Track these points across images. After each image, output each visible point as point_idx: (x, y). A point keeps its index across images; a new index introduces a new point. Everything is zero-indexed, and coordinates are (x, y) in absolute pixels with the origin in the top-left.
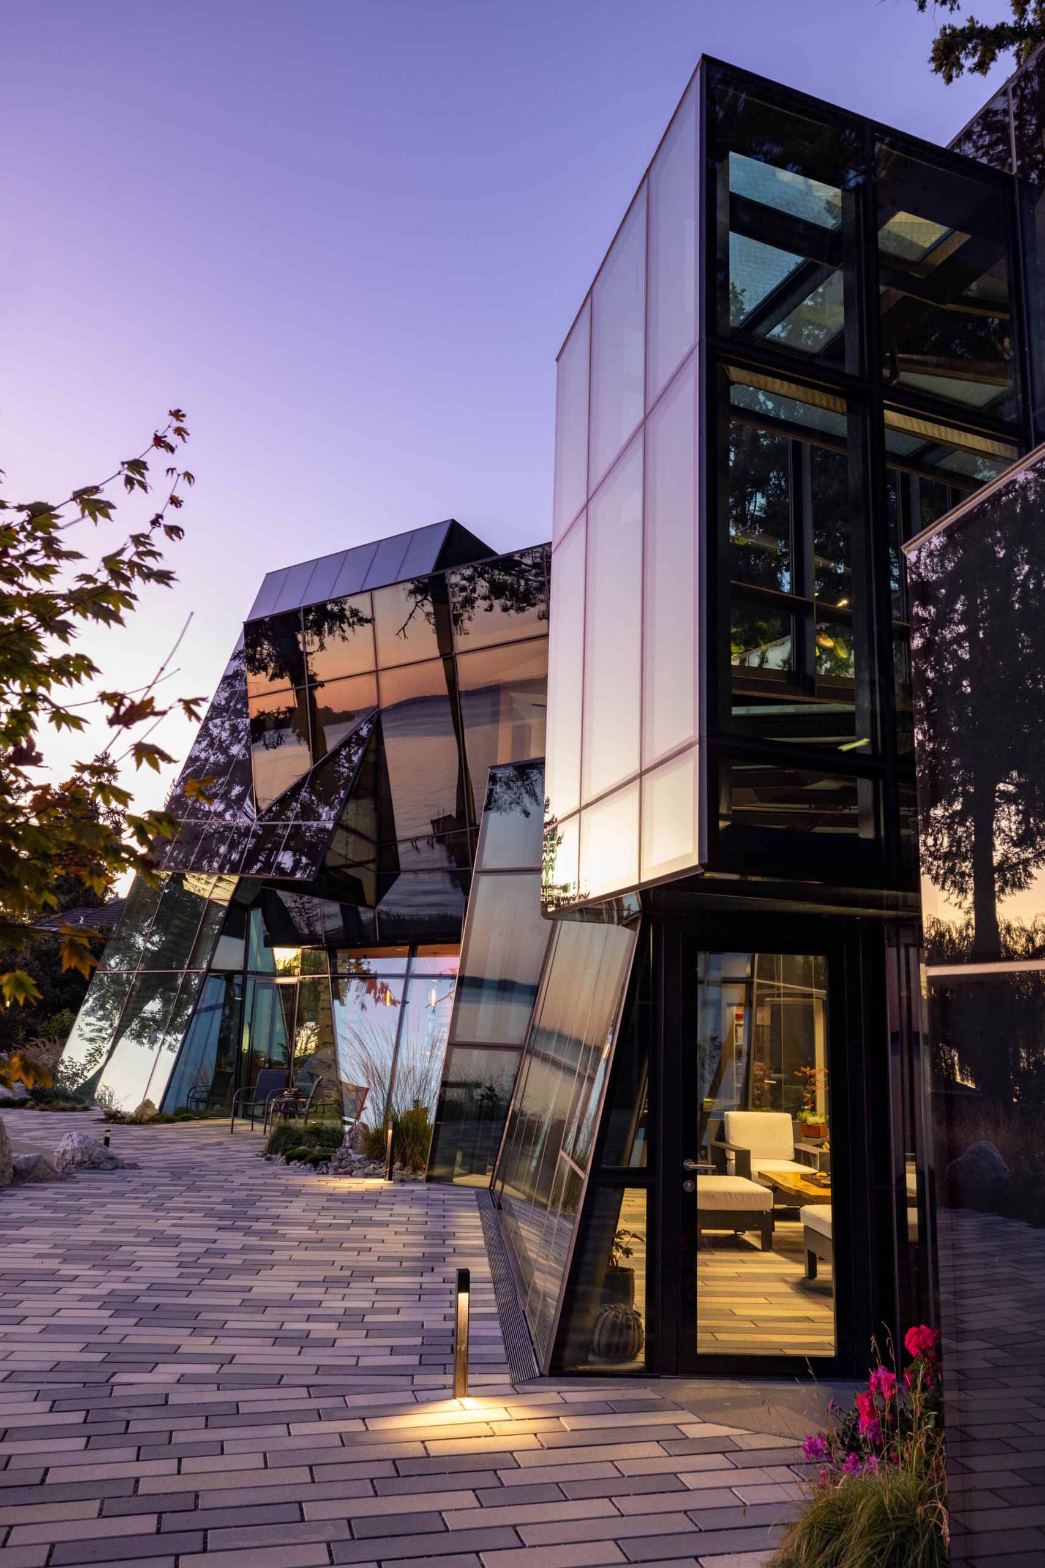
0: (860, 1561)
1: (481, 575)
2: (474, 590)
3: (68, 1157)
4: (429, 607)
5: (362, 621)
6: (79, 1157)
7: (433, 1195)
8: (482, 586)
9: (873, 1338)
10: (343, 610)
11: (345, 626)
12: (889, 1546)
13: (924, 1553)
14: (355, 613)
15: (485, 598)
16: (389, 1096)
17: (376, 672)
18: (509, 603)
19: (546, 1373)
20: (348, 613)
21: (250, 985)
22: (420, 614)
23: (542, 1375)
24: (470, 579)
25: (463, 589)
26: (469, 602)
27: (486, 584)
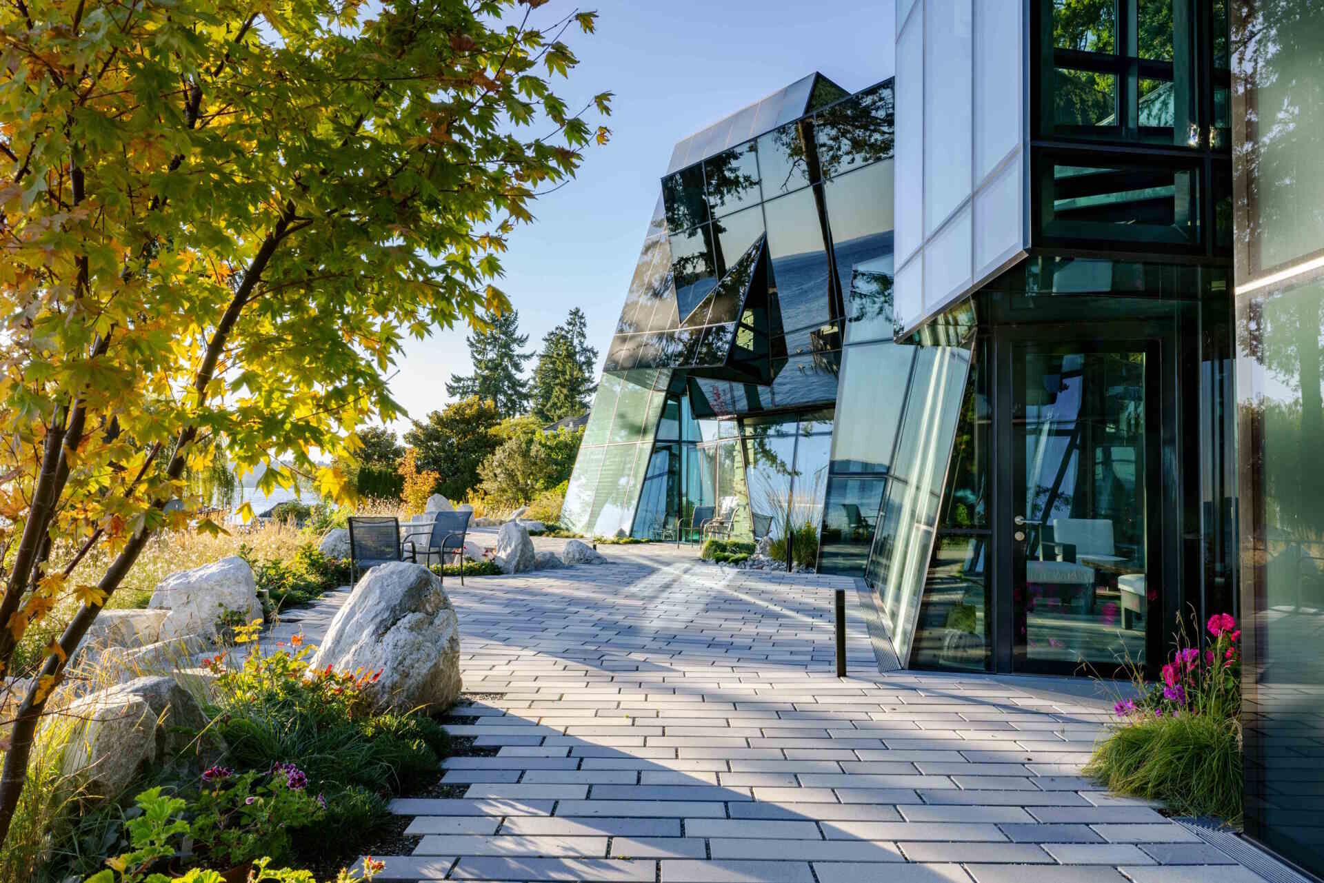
0: (1161, 763)
1: (844, 135)
2: (839, 148)
3: (571, 556)
4: (804, 166)
5: (752, 184)
6: (577, 556)
7: (821, 580)
8: (846, 144)
9: (1178, 613)
10: (737, 177)
11: (740, 189)
12: (1187, 755)
13: (1219, 760)
14: (747, 179)
15: (848, 153)
16: (788, 516)
17: (762, 203)
18: (868, 156)
19: (907, 667)
20: (742, 180)
21: (684, 449)
22: (797, 172)
23: (902, 669)
24: (835, 139)
25: (831, 148)
26: (835, 159)
27: (849, 143)
